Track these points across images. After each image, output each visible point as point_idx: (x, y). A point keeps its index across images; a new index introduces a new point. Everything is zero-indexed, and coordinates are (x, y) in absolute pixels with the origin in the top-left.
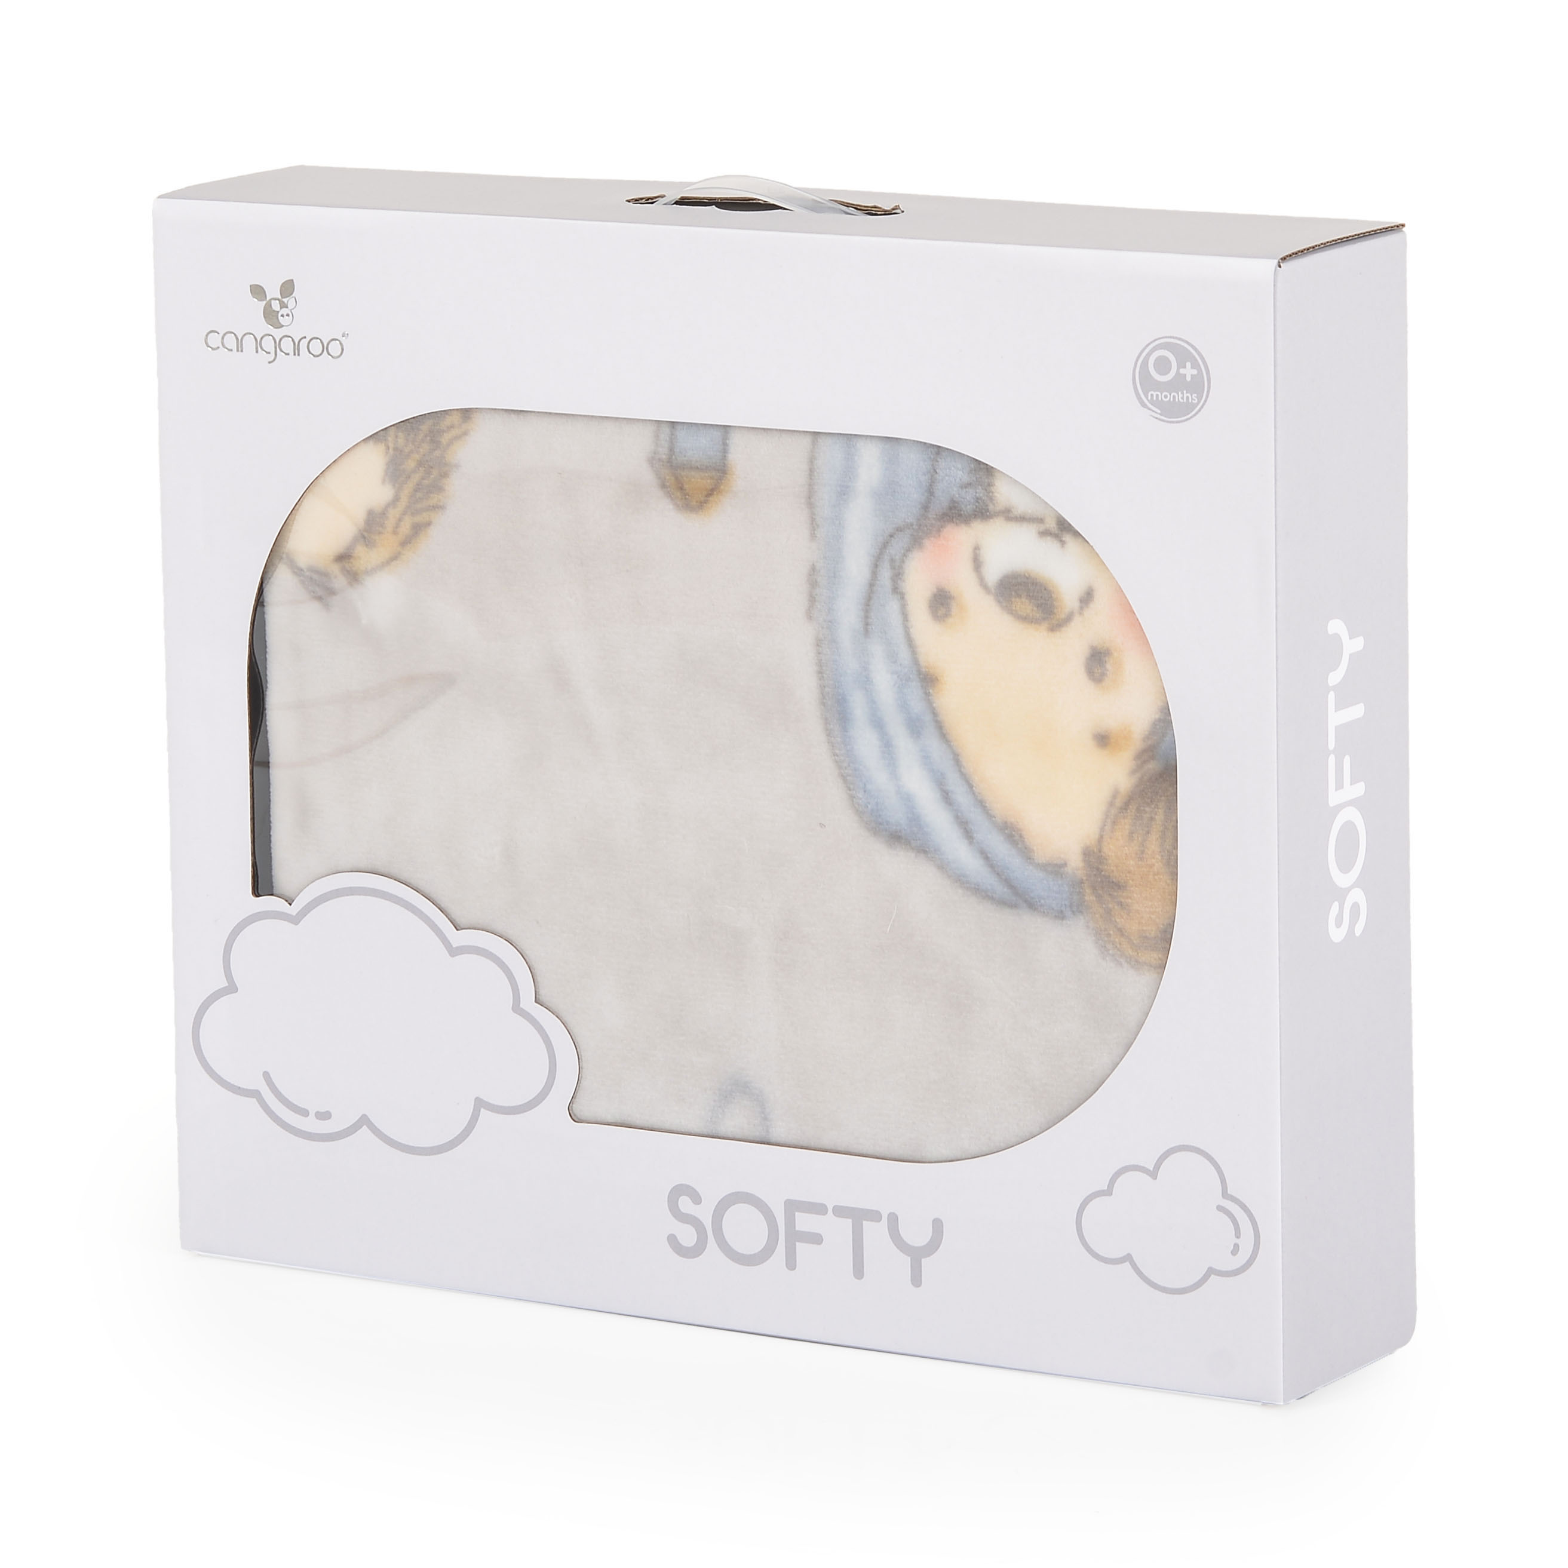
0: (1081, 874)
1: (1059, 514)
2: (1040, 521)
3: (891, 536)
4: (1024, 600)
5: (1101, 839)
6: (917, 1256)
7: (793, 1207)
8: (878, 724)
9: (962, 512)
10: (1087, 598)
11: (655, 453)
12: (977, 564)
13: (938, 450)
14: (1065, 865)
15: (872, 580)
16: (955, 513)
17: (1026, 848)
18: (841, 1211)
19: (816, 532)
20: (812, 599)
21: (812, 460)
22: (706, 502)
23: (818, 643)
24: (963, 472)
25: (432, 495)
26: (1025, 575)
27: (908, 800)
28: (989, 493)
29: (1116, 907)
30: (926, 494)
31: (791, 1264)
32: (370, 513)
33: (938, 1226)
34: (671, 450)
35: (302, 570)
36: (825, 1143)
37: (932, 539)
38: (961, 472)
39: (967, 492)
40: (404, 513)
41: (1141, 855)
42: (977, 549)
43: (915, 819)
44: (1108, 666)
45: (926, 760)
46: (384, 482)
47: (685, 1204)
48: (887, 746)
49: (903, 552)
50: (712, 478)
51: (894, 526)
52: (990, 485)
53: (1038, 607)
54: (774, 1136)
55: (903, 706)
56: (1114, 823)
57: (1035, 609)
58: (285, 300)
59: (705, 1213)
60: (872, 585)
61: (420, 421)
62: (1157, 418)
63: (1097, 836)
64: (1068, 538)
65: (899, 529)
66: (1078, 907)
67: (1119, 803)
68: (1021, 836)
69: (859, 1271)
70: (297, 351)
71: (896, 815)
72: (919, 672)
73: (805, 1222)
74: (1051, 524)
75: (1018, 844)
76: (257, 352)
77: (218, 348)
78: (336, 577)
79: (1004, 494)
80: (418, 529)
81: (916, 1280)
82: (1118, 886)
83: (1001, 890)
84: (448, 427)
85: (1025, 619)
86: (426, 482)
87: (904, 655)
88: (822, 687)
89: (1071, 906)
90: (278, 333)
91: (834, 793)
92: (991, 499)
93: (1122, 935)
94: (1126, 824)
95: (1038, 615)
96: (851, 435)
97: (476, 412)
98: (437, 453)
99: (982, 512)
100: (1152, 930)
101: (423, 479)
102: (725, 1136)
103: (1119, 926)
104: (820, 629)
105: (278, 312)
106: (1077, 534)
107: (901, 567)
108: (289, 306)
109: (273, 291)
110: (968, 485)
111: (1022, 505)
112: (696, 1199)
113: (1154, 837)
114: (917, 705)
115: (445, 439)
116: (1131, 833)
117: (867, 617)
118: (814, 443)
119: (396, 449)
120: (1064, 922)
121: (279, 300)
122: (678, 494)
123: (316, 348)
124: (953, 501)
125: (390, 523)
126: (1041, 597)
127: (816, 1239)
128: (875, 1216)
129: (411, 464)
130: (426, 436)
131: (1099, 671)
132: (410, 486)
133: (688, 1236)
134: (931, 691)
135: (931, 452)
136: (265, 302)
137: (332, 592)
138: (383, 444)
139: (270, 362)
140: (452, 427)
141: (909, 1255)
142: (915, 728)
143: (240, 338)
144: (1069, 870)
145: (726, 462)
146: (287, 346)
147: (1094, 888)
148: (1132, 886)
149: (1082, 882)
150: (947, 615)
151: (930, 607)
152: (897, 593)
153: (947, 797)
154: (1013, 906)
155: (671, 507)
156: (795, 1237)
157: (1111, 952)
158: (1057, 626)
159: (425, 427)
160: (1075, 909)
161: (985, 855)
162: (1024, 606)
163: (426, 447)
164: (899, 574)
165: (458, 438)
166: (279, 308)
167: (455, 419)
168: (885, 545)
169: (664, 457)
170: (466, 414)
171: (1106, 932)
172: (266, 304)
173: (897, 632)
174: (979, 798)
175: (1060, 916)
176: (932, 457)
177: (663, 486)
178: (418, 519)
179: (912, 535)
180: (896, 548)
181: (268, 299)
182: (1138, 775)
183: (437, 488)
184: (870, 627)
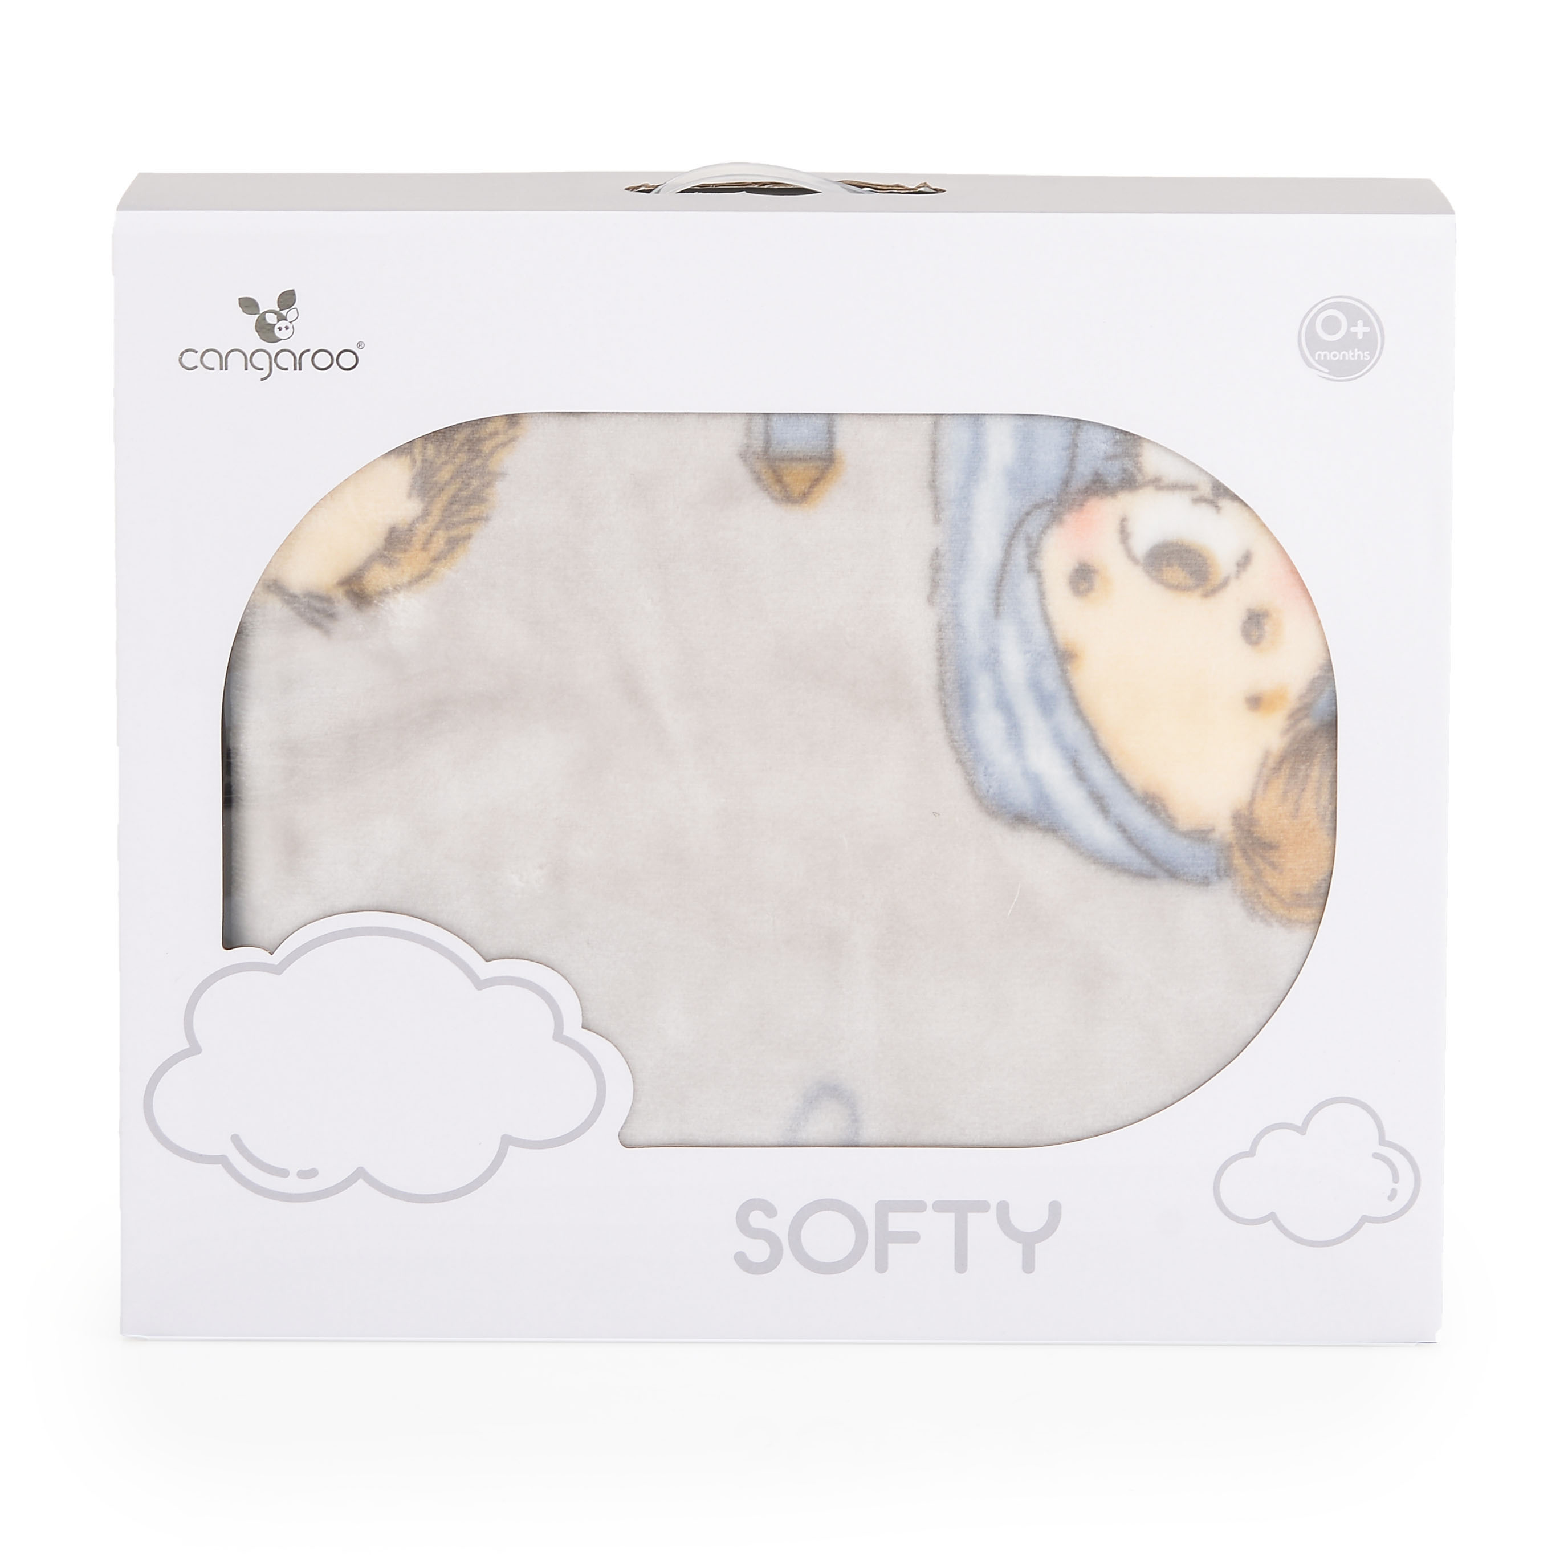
0: (1230, 838)
1: (1218, 481)
2: (1193, 488)
3: (1028, 514)
4: (1176, 568)
5: (1252, 802)
6: (1029, 1242)
7: (884, 1209)
8: (1005, 706)
9: (1108, 485)
10: (1245, 561)
11: (748, 447)
12: (1124, 534)
13: (1078, 422)
14: (1212, 830)
15: (1005, 560)
16: (1100, 486)
17: (1169, 817)
18: (941, 1206)
19: (940, 516)
20: (935, 584)
21: (934, 444)
22: (809, 493)
23: (940, 628)
24: (1107, 445)
25: (472, 507)
26: (1177, 543)
27: (1034, 780)
28: (1137, 463)
29: (1268, 868)
30: (1067, 469)
31: (882, 1265)
32: (392, 530)
33: (1055, 1209)
34: (768, 441)
35: (296, 597)
36: (925, 1137)
37: (1074, 513)
38: (1106, 445)
39: (1112, 464)
40: (437, 528)
41: (1295, 814)
42: (1124, 520)
43: (1043, 798)
44: (1267, 628)
45: (1058, 738)
46: (410, 496)
47: (757, 1219)
48: (1014, 729)
49: (1041, 529)
50: (817, 468)
51: (1031, 503)
52: (1137, 455)
53: (1191, 574)
54: (865, 1137)
55: (1036, 686)
56: (1267, 783)
57: (1188, 576)
58: (284, 312)
59: (780, 1227)
60: (1004, 565)
61: (454, 431)
62: (1324, 378)
63: (1249, 799)
64: (1225, 503)
65: (1037, 506)
66: (1225, 871)
67: (1271, 763)
68: (1164, 806)
69: (961, 1264)
70: (298, 365)
71: (1022, 796)
72: (1056, 650)
73: (897, 1222)
74: (1206, 490)
75: (1160, 814)
76: (246, 369)
77: (196, 367)
78: (339, 601)
79: (1152, 462)
80: (454, 544)
81: (1028, 1265)
82: (1271, 846)
83: (1138, 861)
84: (491, 435)
85: (1177, 588)
86: (464, 493)
87: (1039, 632)
88: (941, 674)
89: (1218, 870)
90: (273, 348)
91: (952, 779)
92: (1140, 470)
93: (1274, 895)
94: (1279, 784)
95: (1190, 582)
96: (979, 414)
97: (526, 417)
98: (478, 462)
99: (1129, 482)
100: (1306, 887)
101: (460, 490)
102: (805, 1144)
103: (1270, 886)
104: (944, 614)
105: (275, 325)
106: (1235, 498)
107: (1038, 544)
108: (288, 318)
109: (268, 302)
110: (1114, 457)
111: (1172, 471)
112: (770, 1211)
113: (1309, 794)
114: (1051, 682)
115: (487, 446)
116: (1285, 793)
117: (998, 598)
118: (936, 425)
119: (424, 461)
120: (1210, 887)
121: (275, 312)
122: (778, 488)
123: (323, 360)
124: (1097, 474)
125: (418, 541)
126: (1196, 564)
127: (912, 1237)
128: (982, 1206)
129: (445, 475)
130: (463, 445)
131: (1257, 633)
132: (445, 497)
133: (758, 1251)
134: (1069, 668)
135: (1071, 426)
136: (257, 316)
137: (332, 616)
138: (409, 457)
139: (262, 379)
140: (496, 433)
141: (1020, 1242)
142: (1045, 704)
143: (224, 356)
144: (1216, 835)
145: (833, 451)
146: (286, 360)
147: (1244, 851)
148: (1286, 845)
149: (1230, 846)
150: (1090, 589)
151: (1070, 582)
152: (1034, 571)
153: (1080, 775)
154: (1149, 876)
155: (769, 500)
156: (886, 1237)
157: (1260, 913)
158: (1210, 593)
159: (461, 436)
160: (1222, 873)
161: (1122, 829)
162: (1177, 574)
163: (462, 457)
164: (1037, 552)
165: (504, 445)
166: (276, 320)
167: (500, 425)
168: (1020, 523)
169: (760, 450)
170: (513, 419)
171: (1256, 894)
172: (259, 317)
173: (1032, 611)
174: (1117, 771)
175: (1205, 882)
176: (1072, 431)
177: (758, 479)
178: (454, 533)
179: (1051, 511)
180: (1032, 526)
181: (261, 312)
182: (1291, 734)
183: (478, 498)
184: (1002, 608)
